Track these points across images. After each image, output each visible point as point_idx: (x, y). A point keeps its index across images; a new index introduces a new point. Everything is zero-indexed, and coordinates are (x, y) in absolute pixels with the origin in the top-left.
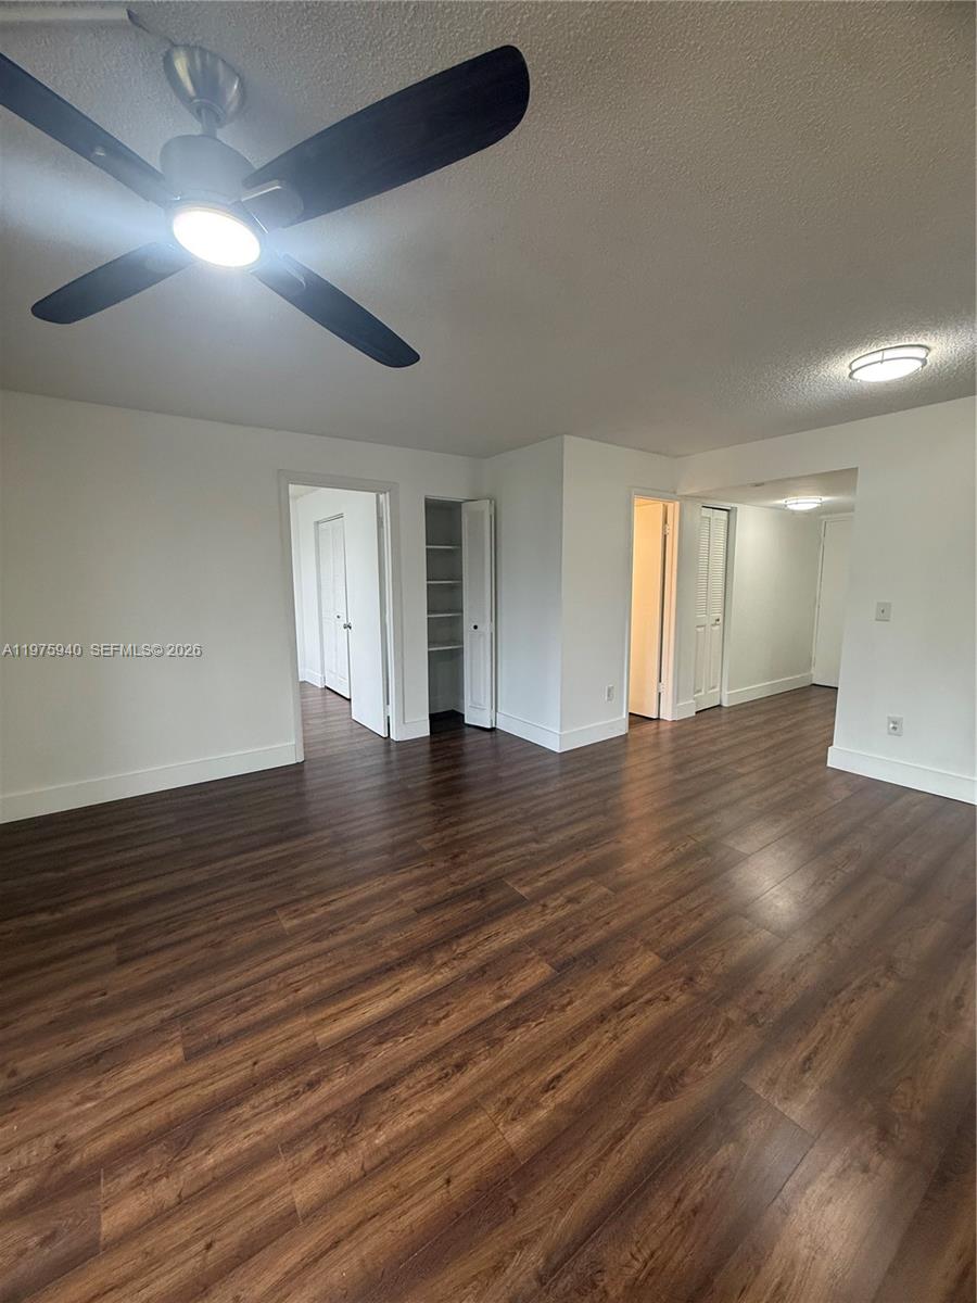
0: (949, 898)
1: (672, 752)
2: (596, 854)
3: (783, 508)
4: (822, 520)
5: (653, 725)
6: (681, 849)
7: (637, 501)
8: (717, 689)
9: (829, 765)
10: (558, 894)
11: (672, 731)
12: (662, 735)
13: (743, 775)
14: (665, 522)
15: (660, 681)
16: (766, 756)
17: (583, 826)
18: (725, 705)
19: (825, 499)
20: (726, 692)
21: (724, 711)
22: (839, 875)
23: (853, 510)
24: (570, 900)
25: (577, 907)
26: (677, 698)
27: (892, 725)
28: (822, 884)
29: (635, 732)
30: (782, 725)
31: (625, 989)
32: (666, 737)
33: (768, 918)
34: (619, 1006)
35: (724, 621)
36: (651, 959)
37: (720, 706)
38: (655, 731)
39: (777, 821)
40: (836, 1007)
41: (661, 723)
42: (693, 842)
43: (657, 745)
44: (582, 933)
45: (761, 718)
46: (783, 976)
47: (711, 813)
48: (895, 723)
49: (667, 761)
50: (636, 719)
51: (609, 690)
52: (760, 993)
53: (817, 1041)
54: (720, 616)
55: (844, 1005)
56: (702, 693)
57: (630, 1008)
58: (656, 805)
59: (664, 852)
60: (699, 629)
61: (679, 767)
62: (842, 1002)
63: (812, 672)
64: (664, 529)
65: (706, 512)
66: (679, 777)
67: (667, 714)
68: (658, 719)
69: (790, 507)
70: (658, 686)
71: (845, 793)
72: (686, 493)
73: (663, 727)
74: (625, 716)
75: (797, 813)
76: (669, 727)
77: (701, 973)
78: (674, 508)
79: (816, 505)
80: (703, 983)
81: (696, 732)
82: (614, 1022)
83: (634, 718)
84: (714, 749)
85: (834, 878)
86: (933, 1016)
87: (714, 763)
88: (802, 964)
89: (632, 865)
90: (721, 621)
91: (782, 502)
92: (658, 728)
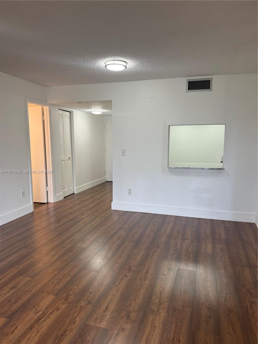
0: (145, 243)
1: (55, 215)
2: (22, 266)
3: (90, 113)
4: (104, 118)
5: (45, 206)
6: (60, 253)
7: (29, 104)
8: (72, 187)
9: (112, 209)
10: (6, 288)
11: (54, 207)
12: (50, 210)
13: (83, 219)
14: (43, 115)
15: (47, 186)
16: (91, 210)
17: (15, 256)
18: (75, 193)
19: (104, 111)
20: (75, 188)
21: (75, 195)
22: (116, 245)
23: (112, 116)
24: (11, 288)
25: (16, 290)
26: (55, 192)
27: (129, 192)
28: (110, 250)
29: (38, 210)
30: (97, 197)
31: (40, 313)
32: (51, 210)
33: (93, 267)
34: (39, 319)
35: (72, 158)
36: (51, 297)
37: (73, 194)
38: (46, 208)
39: (95, 233)
40: (115, 287)
41: (49, 205)
42: (65, 249)
43: (48, 214)
44: (19, 300)
45: (90, 196)
46: (99, 285)
47: (72, 235)
48: (129, 190)
49: (52, 220)
50: (37, 205)
51: (23, 193)
52: (91, 293)
53: (109, 300)
54: (70, 156)
55: (117, 286)
56: (66, 189)
57: (43, 319)
58: (49, 238)
59: (54, 256)
60: (62, 162)
61: (58, 221)
62: (116, 285)
63: (106, 177)
64: (43, 118)
65: (60, 112)
66: (58, 225)
67: (51, 200)
68: (48, 203)
69: (93, 113)
70: (46, 189)
71: (117, 217)
72: (51, 103)
73: (50, 206)
74: (31, 203)
75: (102, 228)
76: (52, 205)
77: (70, 295)
78: (46, 109)
79: (101, 113)
80: (71, 298)
81: (64, 205)
82: (37, 327)
83: (35, 204)
84: (72, 211)
85: (114, 247)
86: (141, 279)
87: (72, 217)
88: (105, 278)
89: (40, 265)
90: (71, 158)
91: (89, 110)
92: (48, 207)
